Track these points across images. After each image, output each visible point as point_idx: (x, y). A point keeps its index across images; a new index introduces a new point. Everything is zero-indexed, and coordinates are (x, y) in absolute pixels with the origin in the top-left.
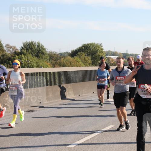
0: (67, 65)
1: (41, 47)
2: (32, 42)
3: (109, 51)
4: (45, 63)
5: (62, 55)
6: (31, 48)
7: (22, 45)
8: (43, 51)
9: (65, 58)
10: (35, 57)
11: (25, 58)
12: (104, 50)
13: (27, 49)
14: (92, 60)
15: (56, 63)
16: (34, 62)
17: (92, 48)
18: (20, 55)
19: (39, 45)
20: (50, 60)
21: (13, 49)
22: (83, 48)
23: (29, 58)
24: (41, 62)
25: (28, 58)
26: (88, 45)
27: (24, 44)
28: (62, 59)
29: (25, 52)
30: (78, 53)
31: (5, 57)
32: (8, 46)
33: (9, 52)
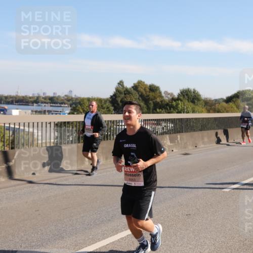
1: (197, 93)
2: (188, 89)
4: (200, 109)
5: (217, 101)
6: (187, 95)
7: (179, 92)
8: (199, 97)
9: (219, 104)
10: (190, 103)
11: (181, 104)
13: (184, 96)
16: (190, 107)
18: (177, 101)
19: (194, 91)
20: (205, 106)
21: (171, 96)
22: (239, 94)
24: (197, 108)
25: (184, 104)
27: (181, 91)
28: (217, 105)
29: (182, 98)
30: (233, 99)
31: (163, 102)
32: (166, 92)
33: (167, 98)
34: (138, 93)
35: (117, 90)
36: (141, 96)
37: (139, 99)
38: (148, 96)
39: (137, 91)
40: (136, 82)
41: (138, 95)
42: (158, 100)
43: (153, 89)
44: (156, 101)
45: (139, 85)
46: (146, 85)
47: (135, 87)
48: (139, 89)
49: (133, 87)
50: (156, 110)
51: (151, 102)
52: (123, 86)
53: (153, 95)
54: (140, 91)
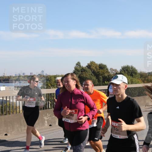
1: (134, 69)
2: (128, 66)
4: (137, 80)
6: (127, 70)
7: (121, 68)
8: (136, 71)
9: (151, 76)
10: (129, 76)
13: (124, 71)
19: (132, 67)
20: (140, 78)
21: (115, 71)
24: (134, 80)
27: (122, 68)
28: (149, 76)
31: (110, 76)
32: (111, 69)
33: (112, 73)
34: (91, 71)
35: (76, 69)
36: (94, 72)
37: (91, 74)
38: (98, 72)
39: (91, 69)
40: (89, 63)
41: (91, 72)
42: (106, 75)
43: (102, 67)
44: (105, 76)
45: (92, 65)
46: (96, 64)
47: (89, 66)
48: (92, 67)
49: (87, 66)
50: (104, 82)
51: (101, 76)
52: (80, 66)
53: (102, 72)
54: (93, 69)
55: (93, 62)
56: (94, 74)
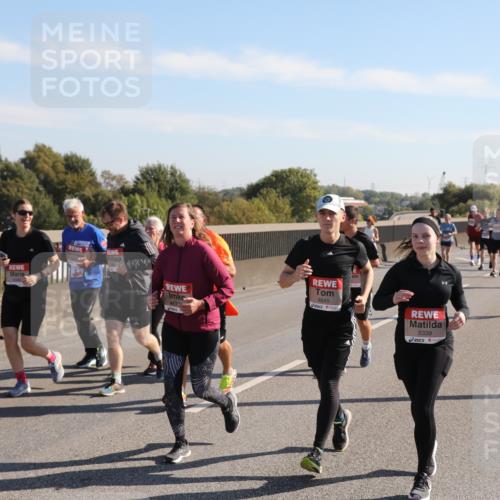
0: (236, 218)
1: (180, 176)
2: (160, 167)
3: (334, 186)
5: (228, 195)
6: (157, 180)
7: (138, 173)
8: (184, 185)
9: (231, 201)
10: (163, 200)
11: (142, 201)
12: (319, 184)
13: (148, 182)
14: (292, 205)
15: (210, 213)
16: (162, 210)
17: (293, 179)
18: (131, 196)
19: (174, 172)
21: (118, 182)
22: (274, 179)
23: (152, 201)
25: (148, 201)
26: (283, 172)
27: (141, 171)
28: (226, 203)
29: (144, 187)
30: (262, 191)
31: (100, 198)
32: (106, 174)
33: (109, 188)
34: (38, 177)
36: (46, 183)
37: (37, 189)
38: (62, 183)
39: (36, 171)
40: (31, 148)
41: (37, 181)
42: (88, 192)
43: (75, 165)
44: (83, 195)
45: (39, 157)
46: (55, 156)
47: (30, 161)
48: (39, 165)
49: (23, 161)
53: (74, 181)
54: (42, 172)
55: (44, 146)
56: (45, 186)
